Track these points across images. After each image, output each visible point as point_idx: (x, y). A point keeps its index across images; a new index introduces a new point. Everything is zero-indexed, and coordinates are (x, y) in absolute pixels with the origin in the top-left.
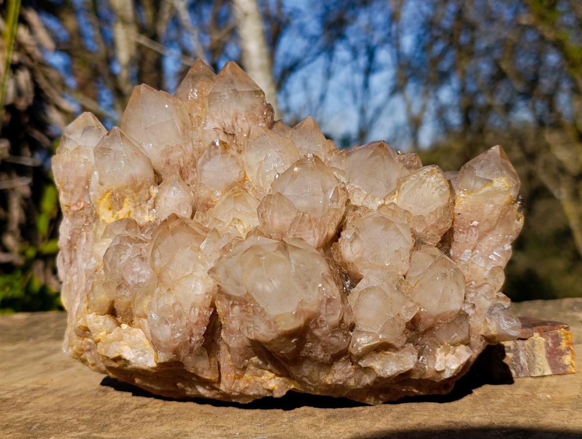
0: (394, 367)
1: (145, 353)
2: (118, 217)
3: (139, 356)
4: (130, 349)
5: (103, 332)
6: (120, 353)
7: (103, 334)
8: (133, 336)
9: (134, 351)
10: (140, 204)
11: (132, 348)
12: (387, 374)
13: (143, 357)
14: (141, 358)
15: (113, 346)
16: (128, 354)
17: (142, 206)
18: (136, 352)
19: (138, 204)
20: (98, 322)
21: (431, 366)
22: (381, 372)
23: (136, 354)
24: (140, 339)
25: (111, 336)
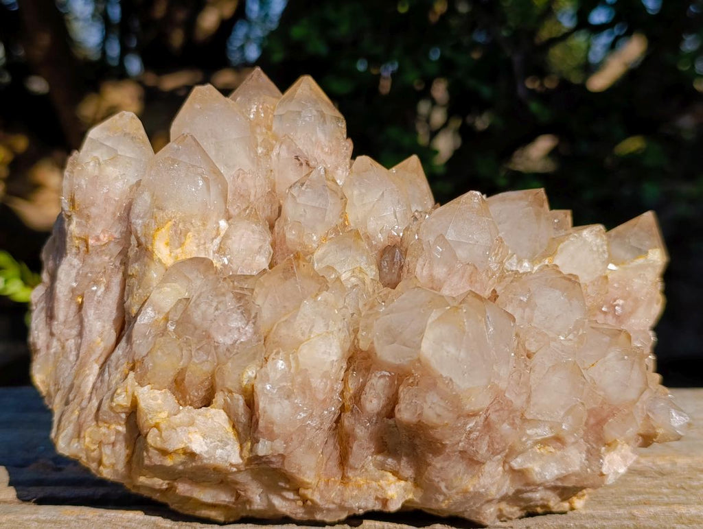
0: (554, 469)
1: (227, 444)
2: (176, 257)
3: (216, 447)
4: (202, 439)
5: (163, 413)
6: (186, 444)
7: (164, 415)
8: (210, 420)
9: (208, 441)
10: (205, 244)
11: (204, 437)
12: (545, 478)
13: (223, 449)
14: (219, 451)
15: (177, 433)
16: (198, 445)
17: (207, 245)
18: (211, 443)
19: (202, 242)
20: (155, 399)
21: (595, 469)
22: (538, 475)
23: (212, 445)
24: (220, 424)
25: (177, 419)
